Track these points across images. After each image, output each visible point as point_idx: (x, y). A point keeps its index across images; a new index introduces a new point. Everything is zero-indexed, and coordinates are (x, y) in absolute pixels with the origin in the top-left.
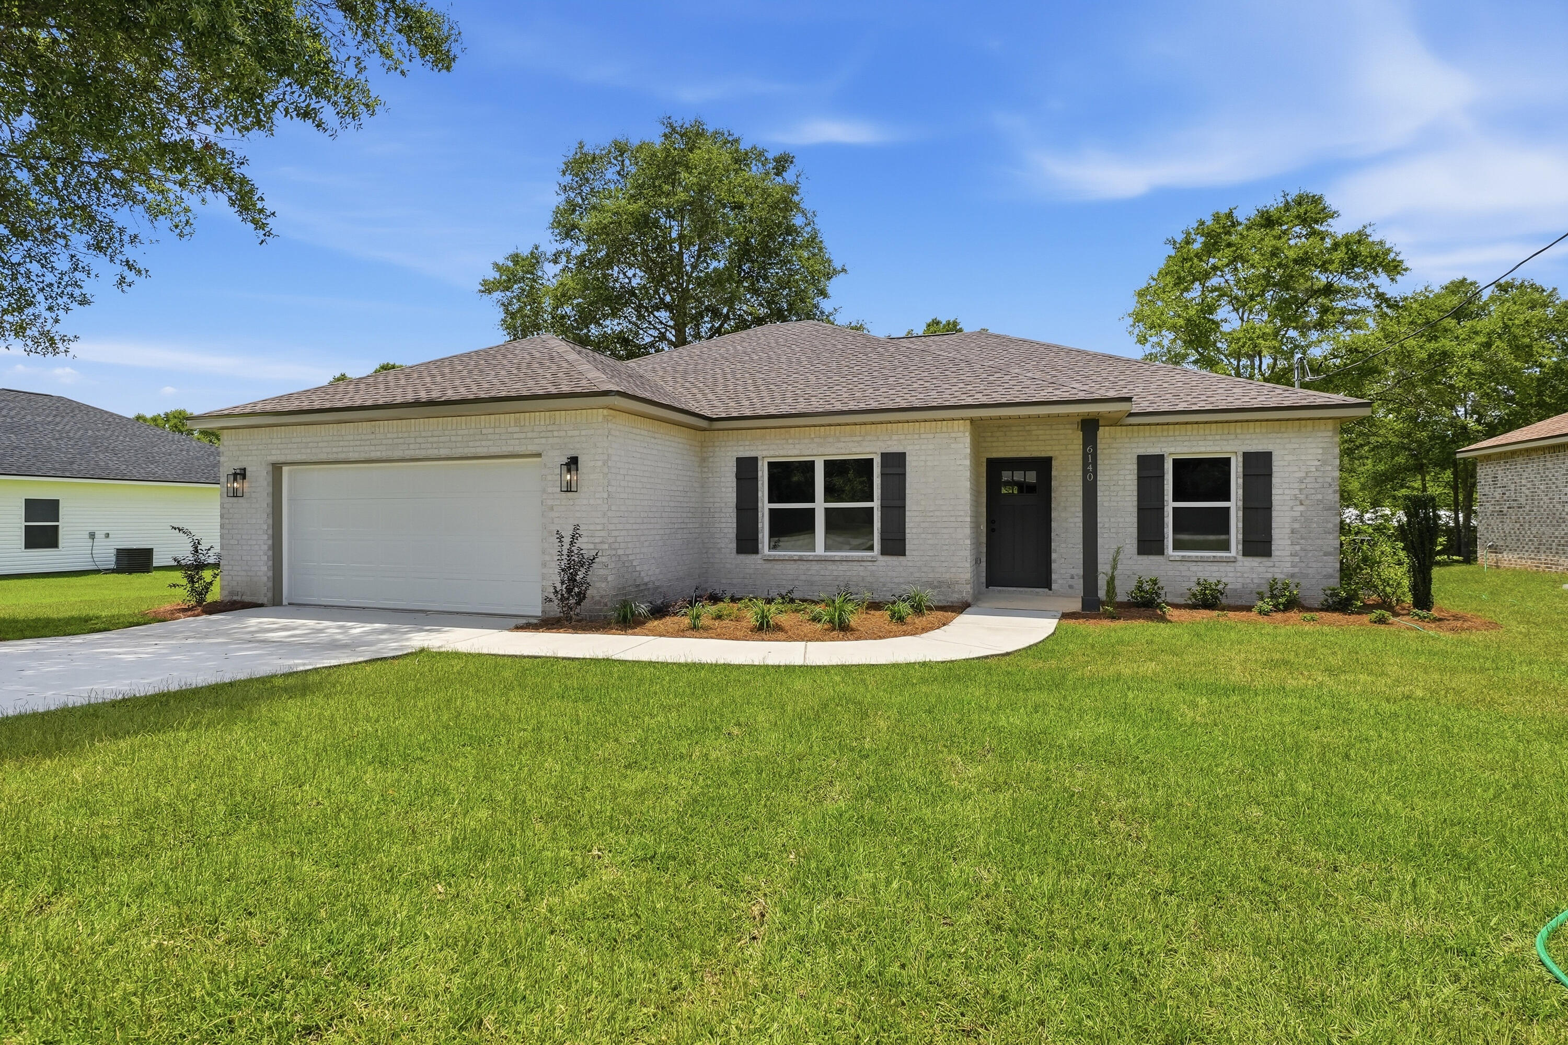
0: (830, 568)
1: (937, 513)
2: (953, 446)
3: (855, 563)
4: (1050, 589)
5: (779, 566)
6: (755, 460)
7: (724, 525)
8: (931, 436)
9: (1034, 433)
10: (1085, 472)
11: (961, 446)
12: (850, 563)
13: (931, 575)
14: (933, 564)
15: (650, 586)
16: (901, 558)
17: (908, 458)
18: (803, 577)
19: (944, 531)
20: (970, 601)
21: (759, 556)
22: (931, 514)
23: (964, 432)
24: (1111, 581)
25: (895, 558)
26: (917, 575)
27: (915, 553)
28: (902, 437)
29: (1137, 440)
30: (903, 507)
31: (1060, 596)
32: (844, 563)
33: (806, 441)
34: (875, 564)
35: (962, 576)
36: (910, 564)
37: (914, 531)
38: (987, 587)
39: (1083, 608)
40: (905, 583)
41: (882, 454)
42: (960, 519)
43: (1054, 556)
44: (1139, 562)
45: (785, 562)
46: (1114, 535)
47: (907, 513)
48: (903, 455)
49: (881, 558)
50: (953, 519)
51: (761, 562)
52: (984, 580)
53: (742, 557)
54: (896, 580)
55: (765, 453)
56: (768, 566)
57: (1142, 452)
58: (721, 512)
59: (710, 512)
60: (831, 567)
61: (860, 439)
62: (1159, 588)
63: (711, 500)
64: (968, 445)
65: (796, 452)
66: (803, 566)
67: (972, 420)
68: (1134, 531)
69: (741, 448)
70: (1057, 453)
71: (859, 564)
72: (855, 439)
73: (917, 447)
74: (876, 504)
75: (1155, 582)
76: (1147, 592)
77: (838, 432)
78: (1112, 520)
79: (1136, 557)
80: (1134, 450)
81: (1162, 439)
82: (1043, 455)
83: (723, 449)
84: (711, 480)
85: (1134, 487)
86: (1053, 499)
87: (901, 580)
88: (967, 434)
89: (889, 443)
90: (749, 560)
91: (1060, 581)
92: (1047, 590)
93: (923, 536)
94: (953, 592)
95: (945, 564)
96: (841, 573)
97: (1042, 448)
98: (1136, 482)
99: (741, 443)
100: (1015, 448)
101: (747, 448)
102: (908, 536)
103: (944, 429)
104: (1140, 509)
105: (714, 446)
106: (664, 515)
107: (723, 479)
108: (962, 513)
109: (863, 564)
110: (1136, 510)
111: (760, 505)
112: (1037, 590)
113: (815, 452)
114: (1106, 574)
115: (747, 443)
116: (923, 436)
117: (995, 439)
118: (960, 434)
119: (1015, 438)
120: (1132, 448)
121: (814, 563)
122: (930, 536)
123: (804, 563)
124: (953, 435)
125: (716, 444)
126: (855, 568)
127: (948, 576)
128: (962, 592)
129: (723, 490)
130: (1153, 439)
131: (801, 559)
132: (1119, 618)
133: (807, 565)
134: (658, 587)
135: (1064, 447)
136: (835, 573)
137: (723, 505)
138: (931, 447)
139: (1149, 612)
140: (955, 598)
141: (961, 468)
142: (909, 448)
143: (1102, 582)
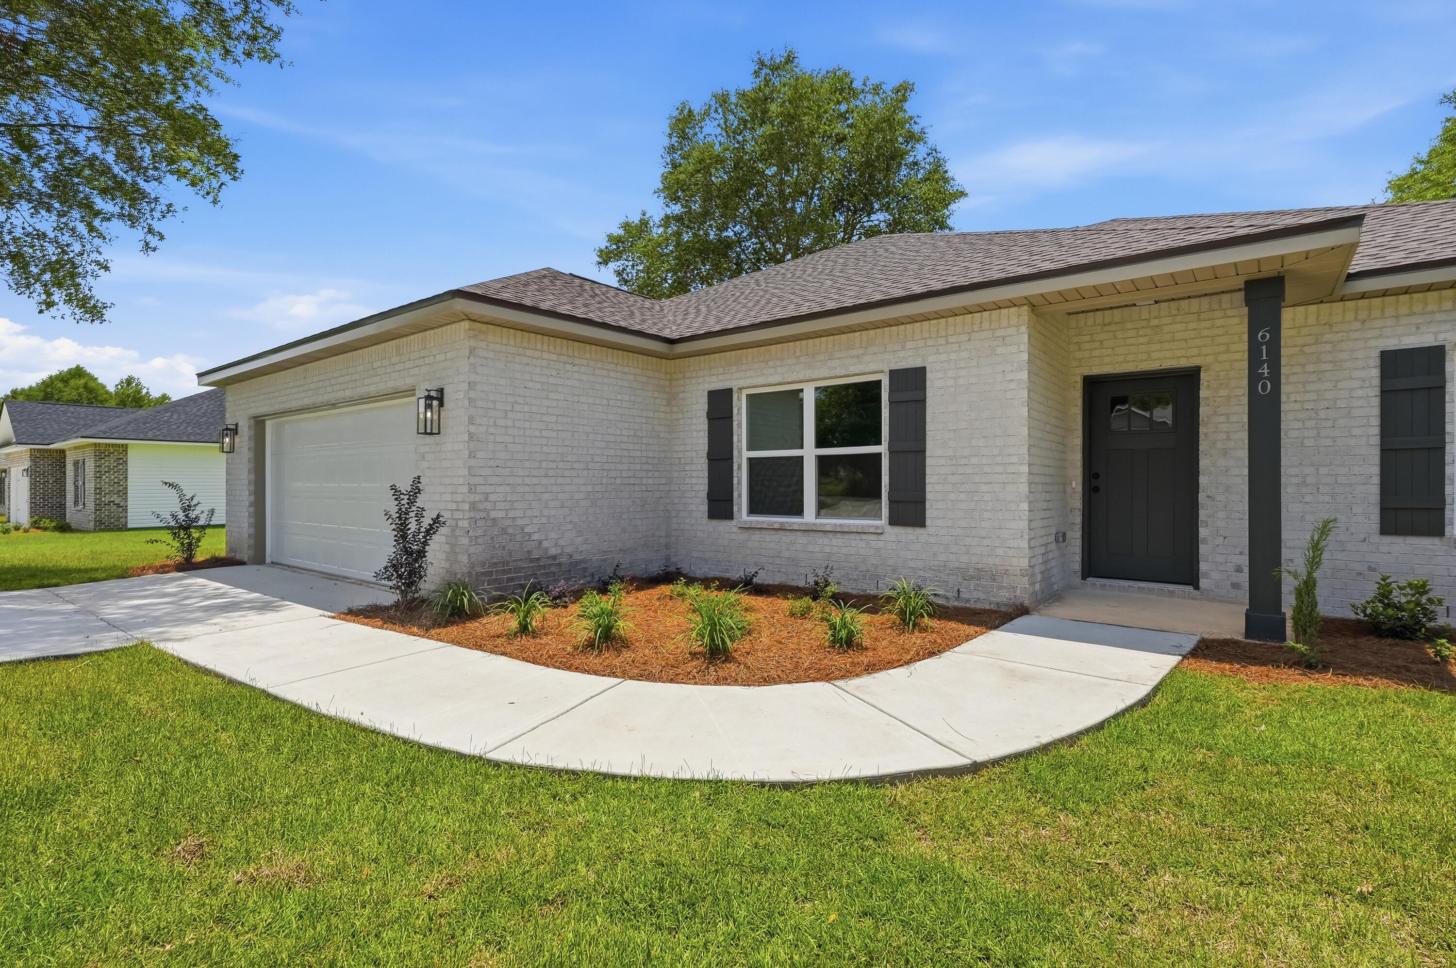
0: (820, 541)
1: (975, 460)
2: (999, 351)
3: (853, 536)
4: (1197, 588)
5: (757, 536)
6: (729, 392)
7: (694, 481)
8: (966, 337)
9: (1166, 329)
10: (1254, 378)
11: (1014, 349)
12: (847, 536)
13: (964, 559)
14: (967, 541)
15: (563, 560)
16: (919, 531)
17: (929, 375)
18: (786, 554)
19: (984, 488)
20: (1026, 603)
21: (734, 522)
22: (965, 461)
23: (1018, 326)
24: (1307, 589)
25: (910, 530)
26: (942, 557)
27: (940, 523)
28: (921, 343)
29: (1378, 323)
30: (923, 451)
31: (1213, 600)
32: (839, 535)
33: (790, 362)
34: (882, 537)
35: (1014, 561)
36: (932, 540)
37: (938, 488)
38: (1084, 578)
39: (1248, 633)
40: (924, 569)
41: (890, 371)
42: (1011, 469)
43: (1203, 532)
44: (1384, 549)
45: (764, 532)
46: (1327, 498)
47: (929, 462)
48: (923, 370)
49: (889, 529)
50: (1000, 469)
51: (735, 530)
52: (1078, 567)
53: (715, 522)
54: (912, 564)
55: (742, 383)
56: (744, 536)
57: (1392, 344)
58: (692, 464)
59: (680, 464)
60: (822, 540)
61: (861, 351)
62: (1430, 601)
63: (682, 448)
64: (1024, 347)
65: (777, 379)
66: (786, 538)
67: (1033, 305)
68: (1374, 489)
69: (714, 378)
70: (1210, 359)
71: (858, 537)
72: (854, 352)
73: (943, 357)
74: (882, 449)
75: (1421, 589)
76: (1400, 608)
77: (830, 346)
78: (1323, 471)
79: (1376, 538)
80: (1373, 343)
81: (1439, 317)
82: (1184, 363)
83: (694, 381)
84: (681, 422)
85: (1374, 411)
86: (1202, 437)
87: (920, 564)
88: (1024, 329)
89: (901, 354)
90: (722, 526)
91: (1215, 575)
92: (1189, 589)
93: (952, 496)
94: (1000, 588)
95: (986, 542)
96: (835, 550)
97: (1179, 353)
98: (1376, 402)
99: (713, 371)
100: (1131, 357)
101: (721, 377)
102: (929, 496)
103: (986, 325)
104: (1385, 451)
105: (684, 378)
106: (591, 466)
107: (694, 421)
108: (1014, 459)
109: (864, 537)
110: (1376, 451)
111: (735, 453)
112: (1172, 587)
113: (801, 376)
114: (1296, 576)
115: (721, 370)
116: (952, 339)
117: (1096, 345)
118: (1012, 331)
119: (1132, 341)
120: (1366, 340)
121: (799, 534)
122: (963, 496)
123: (788, 533)
124: (1000, 333)
125: (688, 375)
126: (853, 543)
127: (991, 561)
128: (1015, 588)
129: (695, 434)
130: (1418, 320)
131: (782, 529)
132: (1325, 668)
133: (791, 537)
134: (577, 563)
135: (1222, 348)
136: (828, 549)
137: (694, 455)
138: (965, 355)
139: (1403, 651)
140: (1002, 596)
141: (1013, 385)
142: (932, 358)
143: (1289, 586)
